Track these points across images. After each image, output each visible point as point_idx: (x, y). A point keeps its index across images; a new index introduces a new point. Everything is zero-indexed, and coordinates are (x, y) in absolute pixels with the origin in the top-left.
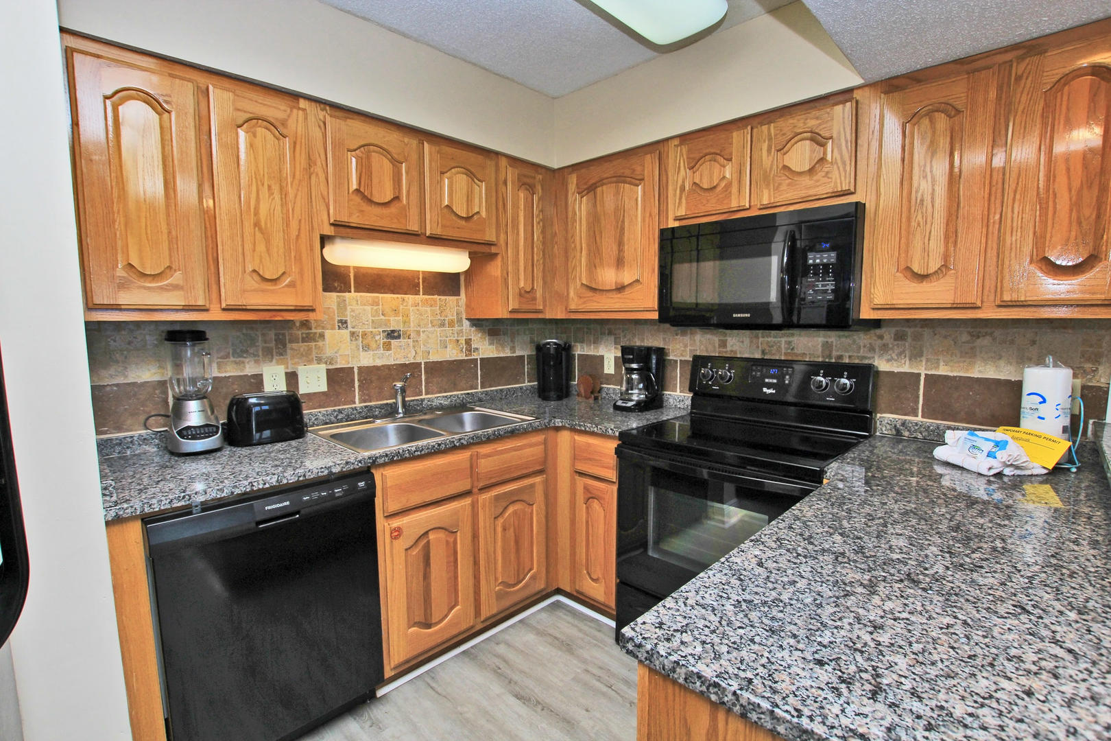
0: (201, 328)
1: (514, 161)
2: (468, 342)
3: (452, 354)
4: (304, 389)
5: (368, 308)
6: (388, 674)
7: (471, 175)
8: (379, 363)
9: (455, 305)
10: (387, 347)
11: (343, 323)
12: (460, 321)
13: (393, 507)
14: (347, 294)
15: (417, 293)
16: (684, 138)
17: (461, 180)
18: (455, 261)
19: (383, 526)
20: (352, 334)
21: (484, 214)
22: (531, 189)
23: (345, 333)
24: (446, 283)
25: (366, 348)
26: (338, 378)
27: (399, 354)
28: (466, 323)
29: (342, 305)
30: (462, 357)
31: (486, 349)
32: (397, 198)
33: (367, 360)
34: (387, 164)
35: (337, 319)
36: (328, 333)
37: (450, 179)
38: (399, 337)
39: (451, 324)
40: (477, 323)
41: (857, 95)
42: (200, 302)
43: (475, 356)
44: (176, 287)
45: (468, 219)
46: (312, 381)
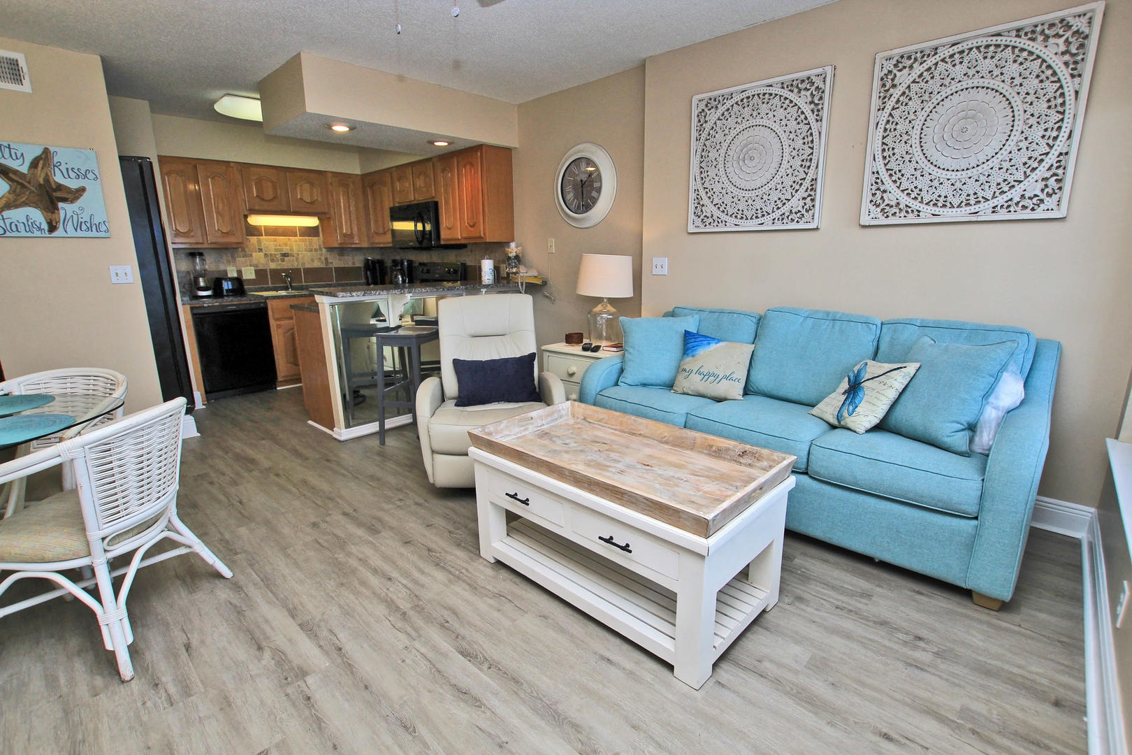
0: (201, 251)
1: (336, 174)
2: (326, 259)
3: (317, 264)
4: (245, 277)
5: (272, 243)
6: (280, 379)
7: (312, 184)
8: (279, 267)
9: (316, 241)
10: (283, 260)
11: (260, 250)
12: (321, 249)
13: (277, 316)
14: (261, 237)
15: (297, 236)
16: (397, 167)
17: (307, 186)
18: (312, 222)
19: (272, 323)
20: (265, 255)
21: (320, 199)
22: (346, 186)
23: (262, 254)
24: (311, 232)
25: (273, 261)
26: (260, 273)
27: (287, 264)
28: (324, 250)
29: (259, 242)
30: (323, 266)
31: (336, 262)
32: (275, 198)
33: (273, 266)
34: (270, 184)
35: (257, 247)
36: (254, 254)
37: (301, 186)
38: (288, 256)
39: (316, 250)
40: (330, 249)
41: (433, 159)
42: (201, 241)
43: (331, 266)
44: (193, 236)
45: (312, 203)
46: (249, 274)
